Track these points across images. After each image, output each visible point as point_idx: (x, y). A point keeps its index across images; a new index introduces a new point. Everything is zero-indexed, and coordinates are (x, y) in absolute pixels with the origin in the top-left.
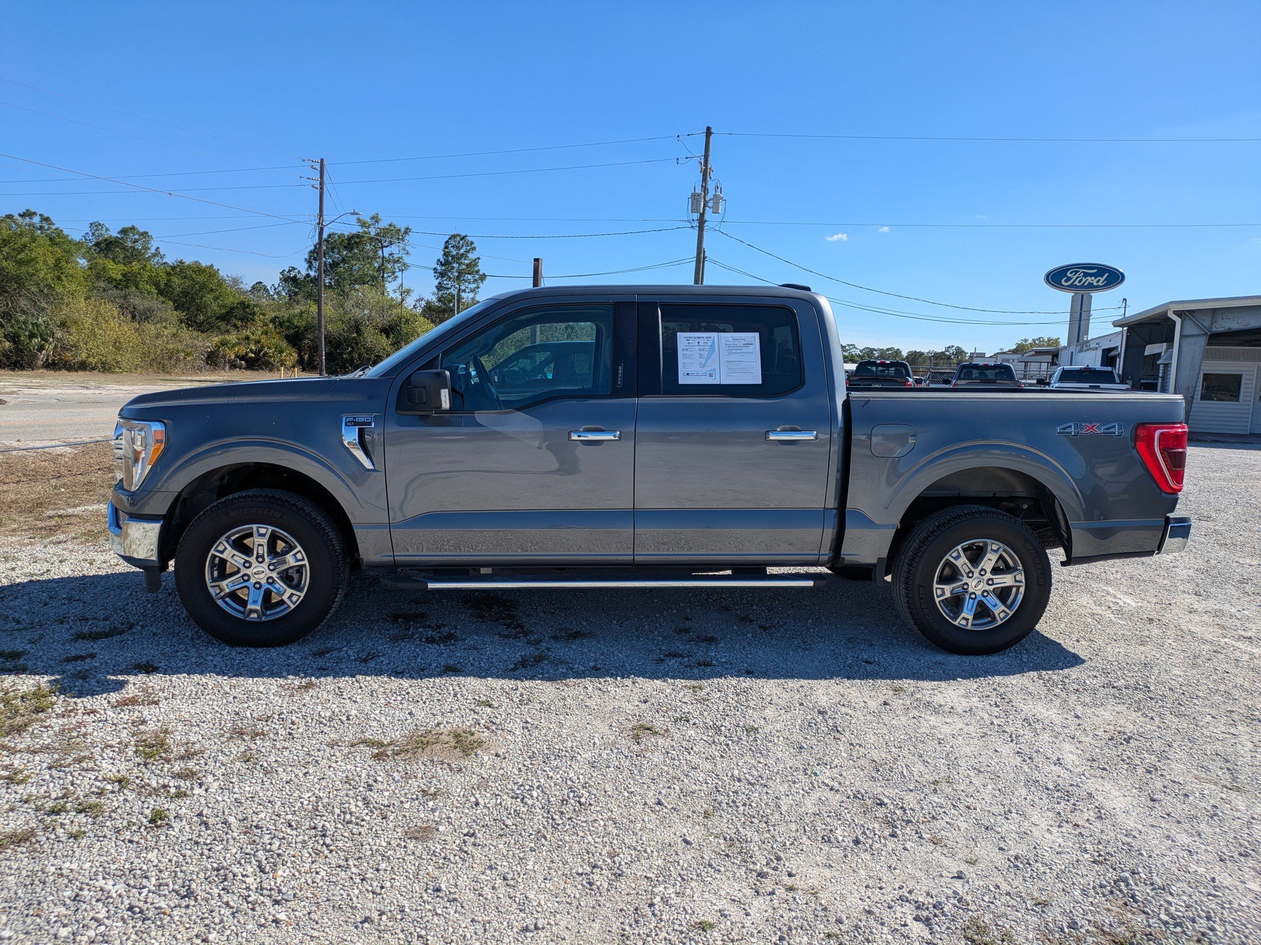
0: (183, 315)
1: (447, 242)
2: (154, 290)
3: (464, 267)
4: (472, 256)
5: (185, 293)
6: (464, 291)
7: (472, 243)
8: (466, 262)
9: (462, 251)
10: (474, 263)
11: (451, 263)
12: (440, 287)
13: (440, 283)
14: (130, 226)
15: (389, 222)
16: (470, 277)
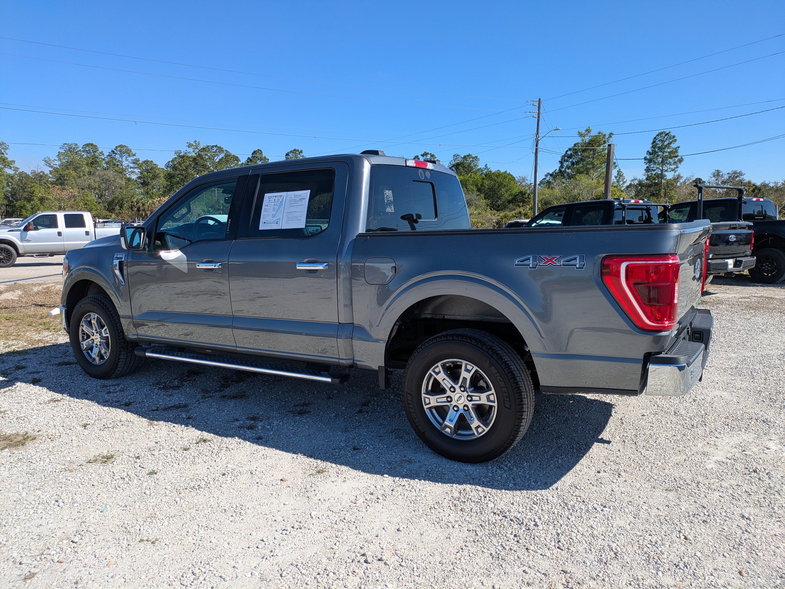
0: (489, 202)
1: (655, 138)
2: (475, 189)
3: (667, 154)
4: (674, 146)
5: (491, 189)
6: (666, 171)
7: (674, 137)
8: (669, 150)
9: (666, 143)
10: (676, 150)
11: (657, 152)
12: (648, 170)
13: (647, 167)
14: (468, 154)
15: (598, 131)
16: (671, 160)
